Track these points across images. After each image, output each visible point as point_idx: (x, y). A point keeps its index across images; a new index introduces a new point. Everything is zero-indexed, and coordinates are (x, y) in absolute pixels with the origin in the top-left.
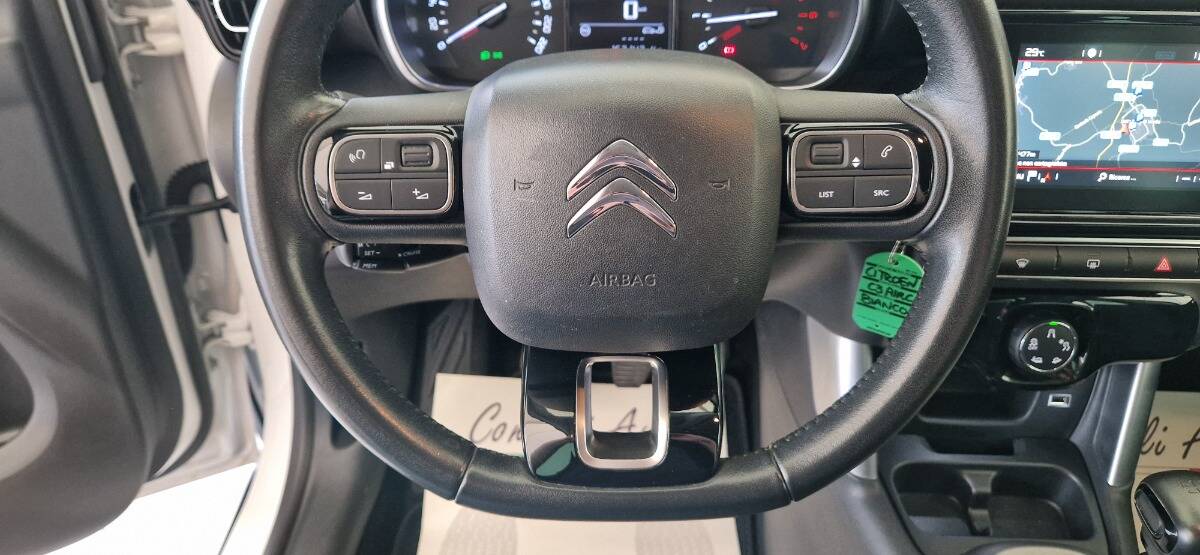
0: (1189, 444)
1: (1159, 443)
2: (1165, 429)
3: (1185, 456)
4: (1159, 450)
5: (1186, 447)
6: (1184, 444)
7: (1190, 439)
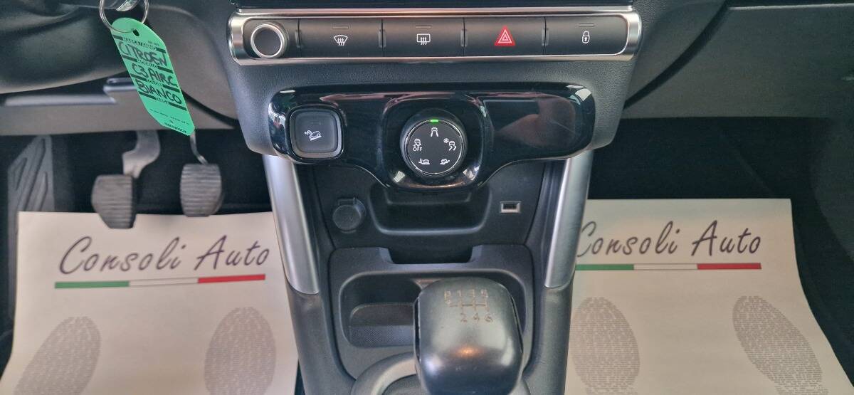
0: (697, 243)
1: (673, 243)
2: (678, 231)
3: (693, 254)
4: (672, 249)
5: (695, 245)
6: (694, 243)
7: (698, 239)
